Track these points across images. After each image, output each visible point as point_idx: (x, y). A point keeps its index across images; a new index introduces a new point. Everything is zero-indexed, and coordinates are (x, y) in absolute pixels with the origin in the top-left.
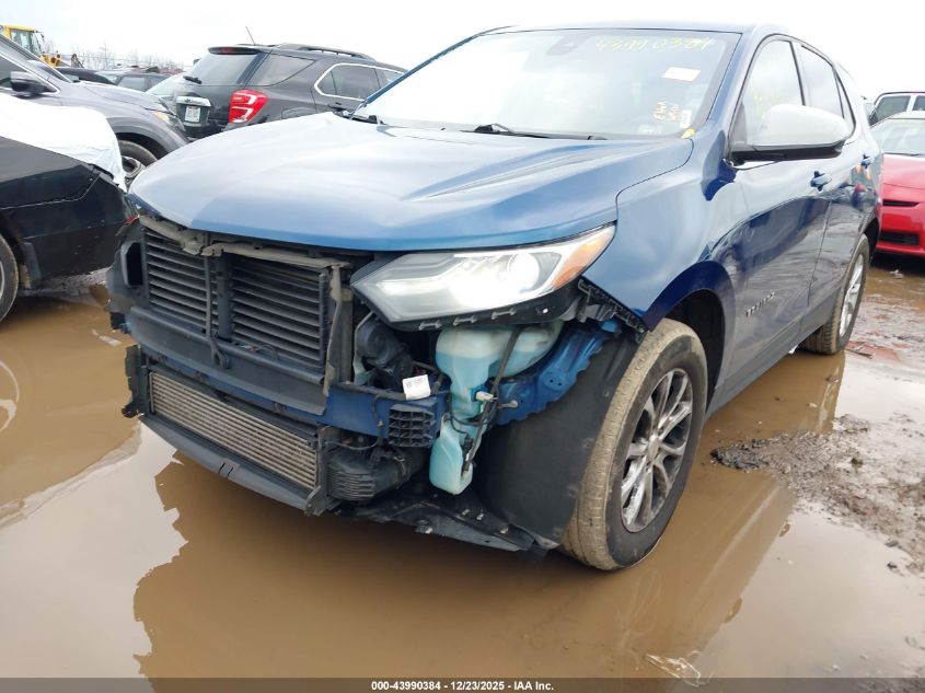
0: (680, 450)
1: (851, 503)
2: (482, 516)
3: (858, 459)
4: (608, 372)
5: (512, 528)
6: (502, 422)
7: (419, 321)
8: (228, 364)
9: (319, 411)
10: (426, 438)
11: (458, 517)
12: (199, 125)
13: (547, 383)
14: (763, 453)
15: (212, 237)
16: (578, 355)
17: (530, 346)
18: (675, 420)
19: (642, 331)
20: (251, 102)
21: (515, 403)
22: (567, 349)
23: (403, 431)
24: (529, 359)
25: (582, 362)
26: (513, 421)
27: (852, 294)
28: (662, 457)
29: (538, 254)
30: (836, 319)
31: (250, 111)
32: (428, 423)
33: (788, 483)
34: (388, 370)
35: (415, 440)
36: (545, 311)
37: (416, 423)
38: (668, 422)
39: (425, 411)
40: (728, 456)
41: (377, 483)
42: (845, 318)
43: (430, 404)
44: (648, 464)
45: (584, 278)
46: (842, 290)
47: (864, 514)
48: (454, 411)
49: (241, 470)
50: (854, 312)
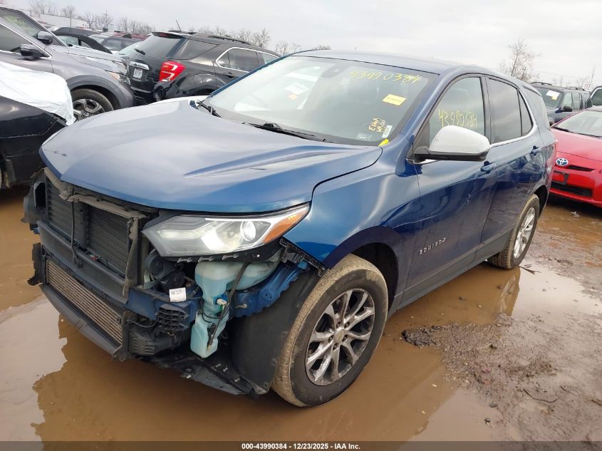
0: (365, 337)
1: (477, 375)
2: (226, 369)
3: (495, 345)
4: (301, 292)
5: (242, 379)
6: (239, 315)
7: (178, 258)
8: (81, 265)
9: (124, 301)
10: (180, 326)
11: (213, 368)
12: (140, 81)
13: (264, 296)
14: (436, 336)
15: (76, 189)
16: (283, 280)
17: (254, 274)
18: (358, 318)
19: (324, 269)
20: (173, 69)
21: (245, 306)
22: (278, 276)
23: (166, 321)
24: (254, 280)
25: (285, 285)
26: (244, 317)
27: (526, 232)
28: (348, 340)
29: (256, 222)
30: (510, 249)
31: (173, 75)
32: (183, 317)
33: (444, 357)
34: (163, 283)
35: (173, 327)
36: (258, 256)
37: (174, 317)
38: (353, 319)
39: (180, 310)
40: (412, 337)
41: (155, 346)
42: (518, 247)
43: (184, 306)
44: (336, 344)
45: (284, 238)
46: (515, 230)
47: (483, 383)
48: (205, 309)
49: (88, 327)
50: (528, 243)
